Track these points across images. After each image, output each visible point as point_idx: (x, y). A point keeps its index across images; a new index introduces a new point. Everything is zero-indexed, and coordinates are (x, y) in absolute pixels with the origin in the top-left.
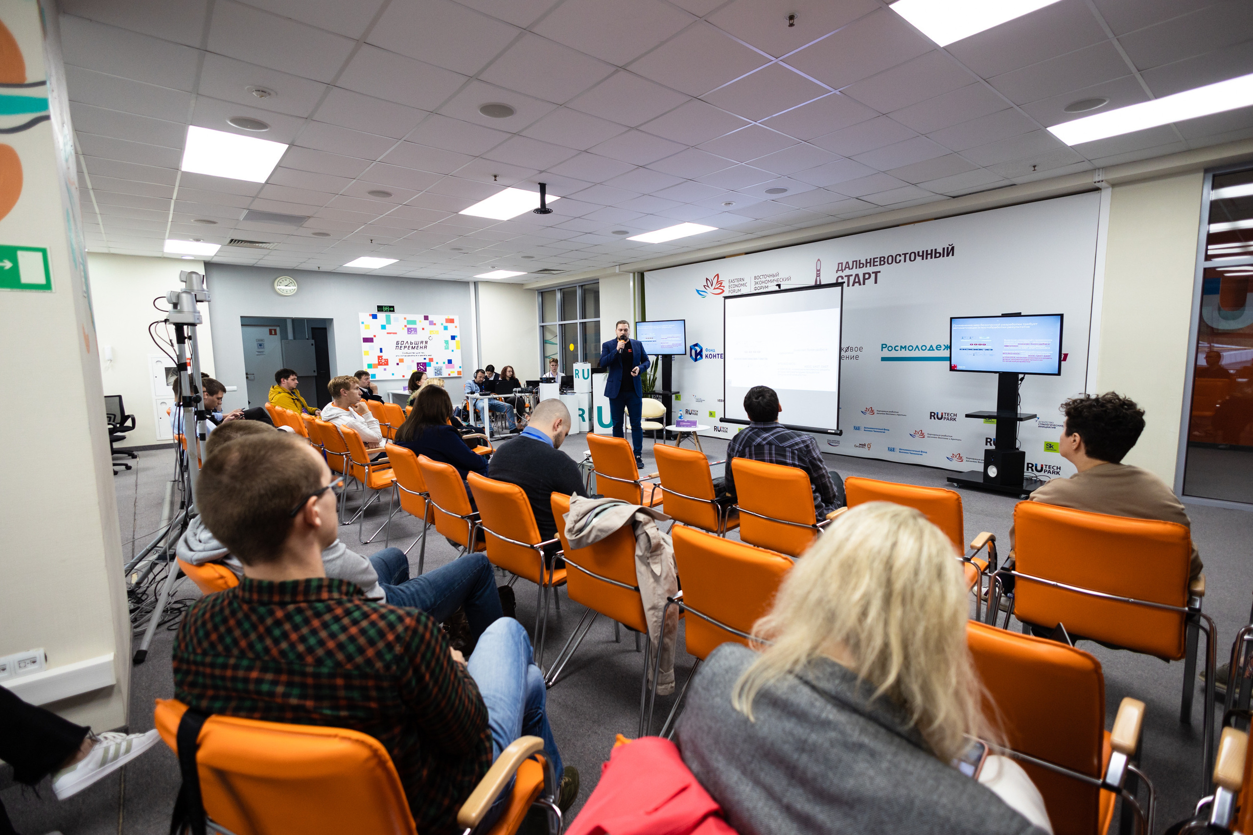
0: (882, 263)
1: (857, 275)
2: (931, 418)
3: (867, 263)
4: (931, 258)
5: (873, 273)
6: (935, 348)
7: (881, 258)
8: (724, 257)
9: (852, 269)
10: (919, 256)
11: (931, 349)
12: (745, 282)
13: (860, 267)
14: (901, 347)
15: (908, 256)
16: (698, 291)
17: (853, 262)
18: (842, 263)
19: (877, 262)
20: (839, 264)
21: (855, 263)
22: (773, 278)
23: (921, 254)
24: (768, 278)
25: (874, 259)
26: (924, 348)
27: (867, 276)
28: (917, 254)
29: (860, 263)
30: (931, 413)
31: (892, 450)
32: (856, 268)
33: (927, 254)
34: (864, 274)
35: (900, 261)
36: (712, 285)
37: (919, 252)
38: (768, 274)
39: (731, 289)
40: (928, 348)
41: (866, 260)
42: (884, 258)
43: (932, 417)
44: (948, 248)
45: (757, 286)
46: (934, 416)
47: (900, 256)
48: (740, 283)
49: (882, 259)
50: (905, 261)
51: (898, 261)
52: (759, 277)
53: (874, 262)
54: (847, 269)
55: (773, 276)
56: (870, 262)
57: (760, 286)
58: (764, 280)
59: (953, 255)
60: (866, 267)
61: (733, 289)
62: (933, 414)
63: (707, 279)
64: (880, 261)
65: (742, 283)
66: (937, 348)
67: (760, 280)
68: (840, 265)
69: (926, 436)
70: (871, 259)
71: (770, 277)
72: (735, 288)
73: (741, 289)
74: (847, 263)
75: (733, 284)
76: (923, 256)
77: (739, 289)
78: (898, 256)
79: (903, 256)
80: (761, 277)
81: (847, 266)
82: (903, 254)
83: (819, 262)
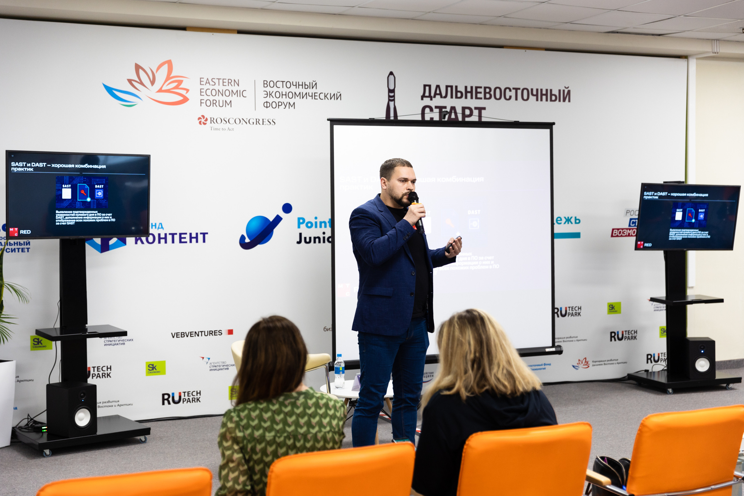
0: (488, 96)
1: (453, 108)
3: (466, 92)
4: (547, 100)
5: (476, 108)
7: (485, 88)
8: (184, 28)
9: (446, 97)
10: (533, 95)
12: (241, 88)
13: (457, 97)
15: (519, 92)
16: (110, 90)
17: (447, 87)
18: (429, 86)
19: (481, 93)
20: (425, 86)
21: (449, 89)
22: (304, 91)
23: (535, 93)
24: (293, 89)
25: (477, 88)
27: (467, 112)
28: (530, 92)
29: (457, 92)
32: (452, 97)
33: (542, 95)
34: (464, 109)
35: (510, 97)
36: (153, 83)
37: (532, 90)
38: (294, 80)
39: (205, 98)
41: (466, 87)
42: (490, 89)
44: (564, 91)
45: (270, 100)
47: (510, 90)
48: (230, 88)
49: (488, 90)
50: (516, 99)
51: (508, 97)
52: (275, 84)
53: (477, 93)
54: (438, 97)
55: (304, 85)
56: (471, 92)
57: (277, 100)
58: (285, 90)
59: (569, 101)
60: (466, 98)
61: (211, 98)
63: (138, 67)
64: (485, 93)
67: (275, 89)
68: (427, 88)
70: (472, 87)
71: (299, 88)
72: (217, 98)
73: (231, 101)
74: (438, 87)
75: (211, 87)
76: (537, 95)
77: (226, 101)
78: (508, 90)
79: (514, 91)
80: (279, 84)
81: (438, 92)
82: (514, 89)
83: (391, 77)
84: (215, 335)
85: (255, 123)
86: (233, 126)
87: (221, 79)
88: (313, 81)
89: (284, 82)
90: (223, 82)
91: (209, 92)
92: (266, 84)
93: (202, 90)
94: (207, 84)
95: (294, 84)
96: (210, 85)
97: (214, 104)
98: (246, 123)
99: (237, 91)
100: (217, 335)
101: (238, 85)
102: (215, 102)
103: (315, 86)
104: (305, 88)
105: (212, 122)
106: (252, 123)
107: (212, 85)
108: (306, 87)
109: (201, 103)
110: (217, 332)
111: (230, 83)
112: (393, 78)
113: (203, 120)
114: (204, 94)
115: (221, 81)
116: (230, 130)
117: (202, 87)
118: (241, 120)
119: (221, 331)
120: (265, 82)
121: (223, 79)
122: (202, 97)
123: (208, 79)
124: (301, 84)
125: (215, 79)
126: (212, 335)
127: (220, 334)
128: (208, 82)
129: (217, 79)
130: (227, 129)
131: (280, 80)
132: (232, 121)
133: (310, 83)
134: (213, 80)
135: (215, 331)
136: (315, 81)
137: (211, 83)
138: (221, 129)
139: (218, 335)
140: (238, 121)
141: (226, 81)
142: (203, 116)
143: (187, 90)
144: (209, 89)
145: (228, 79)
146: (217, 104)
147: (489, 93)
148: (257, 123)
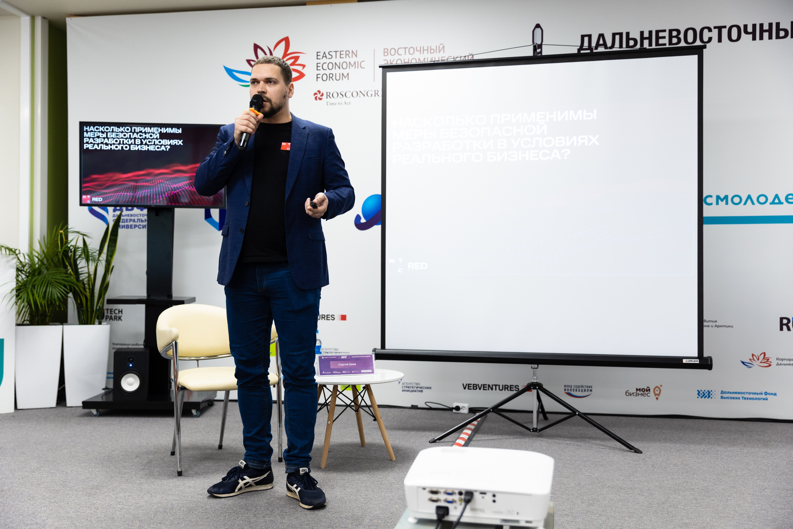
0: (674, 40)
2: (781, 329)
3: (642, 38)
4: (770, 37)
6: (783, 199)
7: (671, 31)
9: (612, 47)
10: (746, 32)
11: (776, 200)
12: (359, 59)
13: (628, 46)
14: (718, 197)
15: (725, 32)
16: (230, 72)
17: (614, 35)
18: (590, 36)
19: (664, 37)
21: (617, 37)
22: (430, 56)
23: (750, 29)
24: (417, 55)
25: (657, 32)
26: (762, 200)
28: (742, 30)
29: (628, 39)
30: (782, 319)
31: (705, 395)
32: (621, 47)
33: (762, 31)
35: (710, 39)
37: (746, 26)
39: (322, 72)
40: (770, 200)
41: (642, 33)
42: (678, 31)
43: (785, 327)
46: (787, 325)
47: (710, 30)
48: (348, 60)
49: (675, 33)
50: (720, 40)
51: (705, 39)
52: (397, 52)
53: (658, 38)
55: (430, 50)
56: (649, 38)
58: (407, 57)
60: (642, 46)
61: (328, 72)
62: (785, 321)
63: (256, 47)
64: (671, 37)
65: (352, 60)
66: (787, 199)
67: (396, 57)
68: (586, 39)
69: (774, 362)
70: (650, 32)
71: (423, 53)
72: (333, 71)
73: (348, 74)
74: (601, 36)
75: (328, 61)
76: (754, 33)
77: (343, 74)
78: (706, 31)
79: (715, 32)
80: (401, 51)
81: (601, 42)
82: (715, 28)
83: (538, 30)
84: (327, 319)
85: (373, 95)
86: (349, 99)
87: (338, 51)
88: (440, 44)
89: (406, 49)
90: (341, 54)
91: (325, 66)
92: (387, 52)
93: (319, 65)
94: (324, 58)
95: (419, 49)
96: (327, 58)
97: (331, 78)
98: (364, 95)
99: (355, 62)
100: (329, 320)
101: (356, 56)
102: (331, 76)
103: (443, 49)
104: (431, 53)
105: (328, 97)
106: (371, 95)
107: (329, 58)
108: (432, 51)
109: (317, 78)
110: (330, 316)
111: (348, 55)
112: (540, 31)
113: (319, 96)
114: (321, 68)
115: (338, 54)
116: (346, 103)
117: (318, 61)
118: (359, 93)
119: (334, 315)
120: (386, 50)
121: (341, 51)
122: (318, 72)
123: (324, 53)
124: (426, 48)
125: (332, 52)
126: (325, 319)
127: (333, 319)
128: (324, 56)
129: (334, 51)
130: (343, 103)
131: (402, 47)
132: (349, 95)
133: (436, 46)
134: (330, 53)
135: (327, 315)
136: (443, 44)
137: (328, 56)
138: (337, 104)
139: (331, 320)
140: (355, 94)
141: (344, 53)
142: (319, 92)
143: (304, 66)
144: (326, 63)
145: (346, 51)
146: (334, 78)
147: (677, 37)
148: (376, 95)
